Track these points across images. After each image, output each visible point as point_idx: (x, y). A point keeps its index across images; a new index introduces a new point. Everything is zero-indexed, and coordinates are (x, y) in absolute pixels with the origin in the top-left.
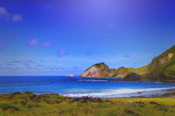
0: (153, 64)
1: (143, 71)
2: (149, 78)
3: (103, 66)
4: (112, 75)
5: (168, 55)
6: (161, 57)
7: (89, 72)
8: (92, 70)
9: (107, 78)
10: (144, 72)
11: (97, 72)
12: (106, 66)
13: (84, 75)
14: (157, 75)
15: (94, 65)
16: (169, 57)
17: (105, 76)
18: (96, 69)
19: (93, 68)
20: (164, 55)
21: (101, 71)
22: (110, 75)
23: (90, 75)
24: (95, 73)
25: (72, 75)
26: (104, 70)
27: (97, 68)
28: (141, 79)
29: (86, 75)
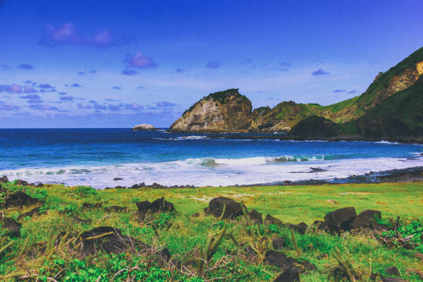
0: (373, 93)
1: (347, 112)
2: (359, 132)
3: (234, 99)
4: (259, 124)
5: (416, 67)
6: (396, 71)
7: (196, 117)
8: (202, 110)
9: (246, 131)
10: (348, 115)
11: (218, 116)
12: (244, 98)
13: (180, 124)
14: (380, 123)
15: (208, 95)
16: (417, 72)
17: (240, 128)
18: (214, 108)
19: (206, 105)
20: (405, 66)
21: (228, 113)
22: (254, 125)
23: (198, 124)
24: (212, 120)
25: (148, 126)
26: (237, 109)
27: (217, 105)
28: (336, 136)
29: (186, 125)
